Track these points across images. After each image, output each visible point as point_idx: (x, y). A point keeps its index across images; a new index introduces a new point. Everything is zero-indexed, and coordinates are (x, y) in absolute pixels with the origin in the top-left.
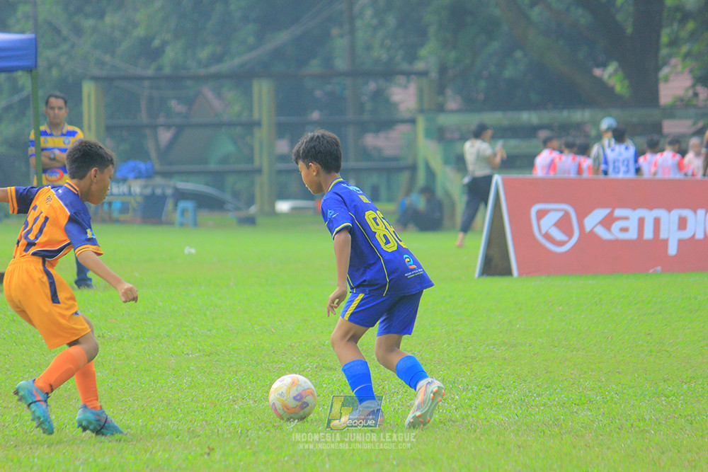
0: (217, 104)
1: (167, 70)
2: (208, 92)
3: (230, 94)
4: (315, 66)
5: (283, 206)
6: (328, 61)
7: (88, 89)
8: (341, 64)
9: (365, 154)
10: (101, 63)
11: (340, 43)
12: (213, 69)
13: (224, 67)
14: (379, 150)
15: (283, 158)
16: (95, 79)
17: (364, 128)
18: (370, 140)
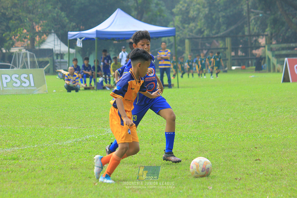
0: (217, 44)
1: (205, 36)
2: (215, 41)
3: (220, 42)
4: (240, 34)
5: (234, 68)
6: (244, 33)
7: (187, 41)
8: (246, 33)
9: (253, 55)
10: (189, 35)
11: (246, 29)
12: (216, 36)
13: (219, 35)
14: (256, 54)
15: (233, 56)
16: (188, 39)
17: (252, 49)
18: (254, 52)
